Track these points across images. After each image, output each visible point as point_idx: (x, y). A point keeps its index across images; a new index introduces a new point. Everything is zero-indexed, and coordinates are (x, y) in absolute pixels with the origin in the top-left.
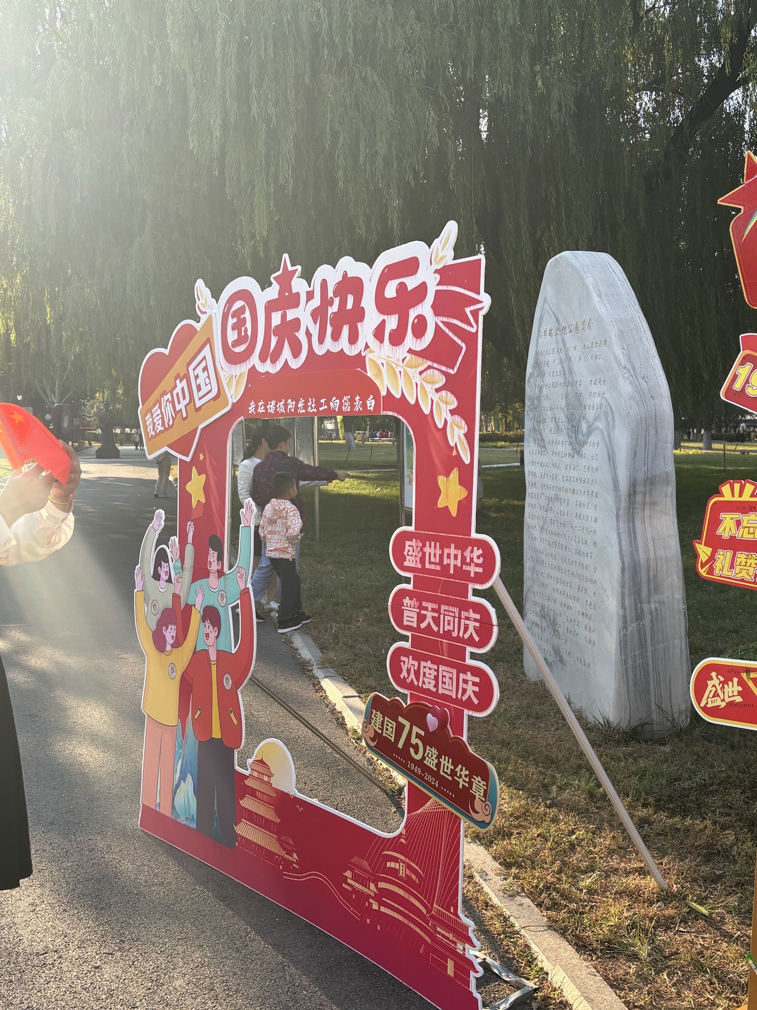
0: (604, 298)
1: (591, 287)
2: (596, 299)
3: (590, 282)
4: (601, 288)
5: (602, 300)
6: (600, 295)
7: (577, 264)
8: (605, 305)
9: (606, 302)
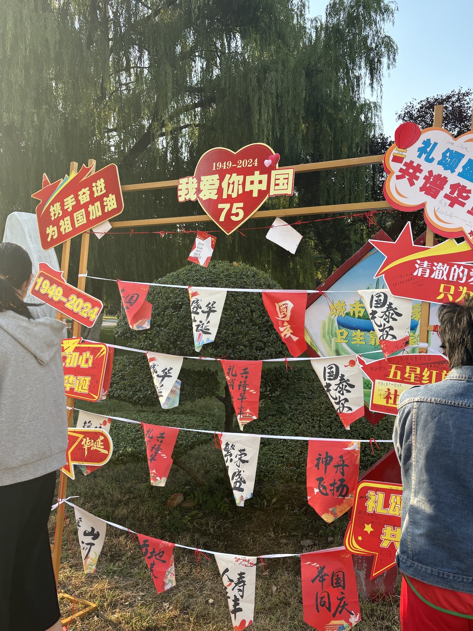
0: (32, 238)
1: (26, 232)
2: (28, 239)
3: (26, 229)
4: (31, 233)
5: (31, 239)
6: (30, 237)
7: (20, 219)
8: (33, 242)
9: (33, 241)
